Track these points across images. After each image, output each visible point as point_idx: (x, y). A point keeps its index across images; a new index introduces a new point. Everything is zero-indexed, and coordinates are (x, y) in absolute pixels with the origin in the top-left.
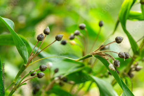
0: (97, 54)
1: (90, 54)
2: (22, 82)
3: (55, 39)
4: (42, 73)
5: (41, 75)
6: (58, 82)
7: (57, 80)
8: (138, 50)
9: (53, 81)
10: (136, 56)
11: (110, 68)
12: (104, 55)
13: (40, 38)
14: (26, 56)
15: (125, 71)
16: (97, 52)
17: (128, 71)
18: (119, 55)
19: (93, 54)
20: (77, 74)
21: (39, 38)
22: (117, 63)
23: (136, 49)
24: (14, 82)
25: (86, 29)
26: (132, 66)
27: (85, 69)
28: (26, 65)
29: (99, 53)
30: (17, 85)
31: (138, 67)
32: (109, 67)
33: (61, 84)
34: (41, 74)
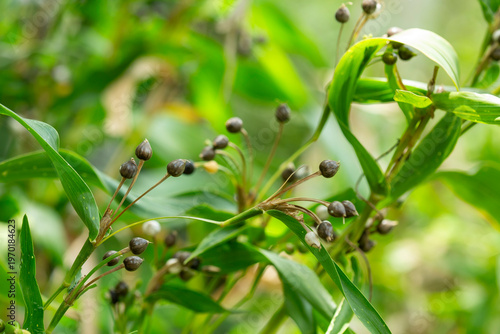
0: (274, 207)
1: (255, 208)
2: (86, 284)
3: (166, 173)
4: (137, 258)
5: (133, 264)
6: (175, 270)
7: (173, 265)
8: (380, 181)
9: (163, 270)
10: (378, 197)
11: (309, 243)
12: (293, 210)
13: (129, 171)
14: (93, 218)
15: (350, 236)
16: (275, 202)
17: (358, 236)
18: (329, 210)
19: (265, 208)
20: (227, 248)
21: (126, 172)
22: (324, 230)
23: (377, 179)
24: (67, 284)
25: (244, 131)
26: (369, 222)
27: (244, 233)
28: (95, 241)
29: (280, 204)
30: (74, 293)
31: (386, 222)
32: (306, 239)
33: (183, 276)
34: (133, 260)
